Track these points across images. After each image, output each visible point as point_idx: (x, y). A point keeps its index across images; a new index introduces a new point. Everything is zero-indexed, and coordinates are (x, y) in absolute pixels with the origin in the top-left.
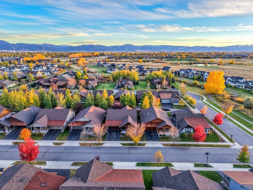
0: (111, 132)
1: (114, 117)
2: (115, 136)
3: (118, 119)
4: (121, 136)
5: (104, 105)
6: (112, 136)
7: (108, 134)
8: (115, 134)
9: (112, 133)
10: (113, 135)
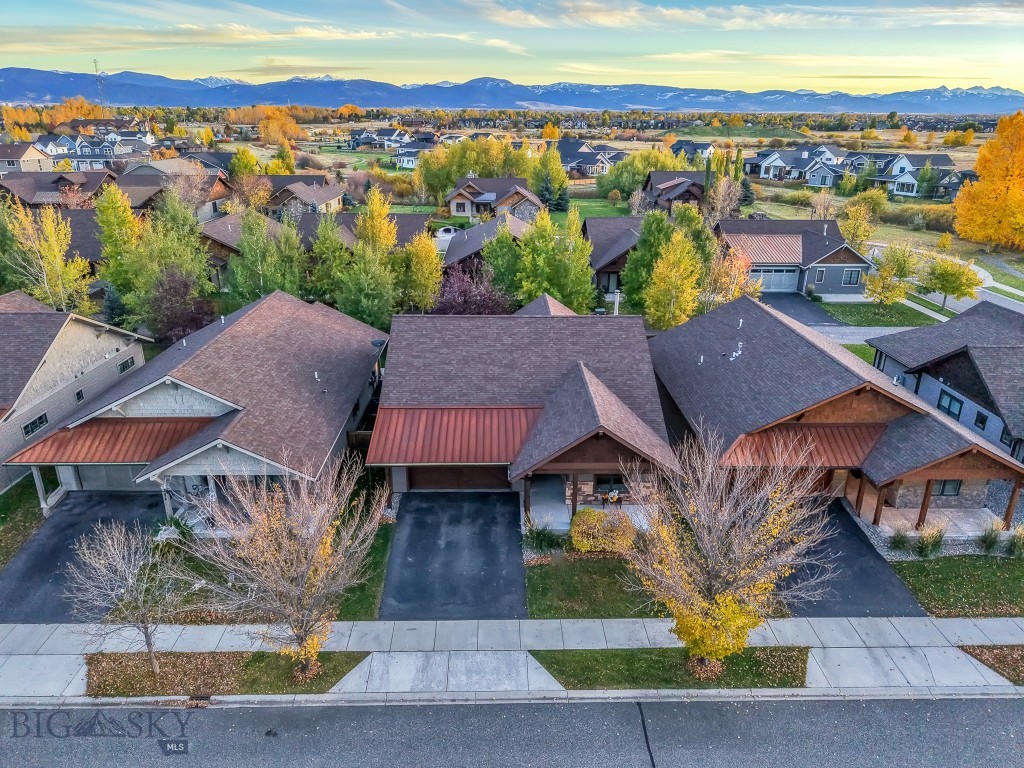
0: (429, 511)
1: (448, 378)
2: (467, 563)
3: (492, 399)
4: (530, 556)
5: (367, 296)
6: (436, 565)
7: (402, 536)
8: (464, 533)
9: (443, 529)
10: (449, 544)
